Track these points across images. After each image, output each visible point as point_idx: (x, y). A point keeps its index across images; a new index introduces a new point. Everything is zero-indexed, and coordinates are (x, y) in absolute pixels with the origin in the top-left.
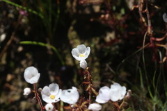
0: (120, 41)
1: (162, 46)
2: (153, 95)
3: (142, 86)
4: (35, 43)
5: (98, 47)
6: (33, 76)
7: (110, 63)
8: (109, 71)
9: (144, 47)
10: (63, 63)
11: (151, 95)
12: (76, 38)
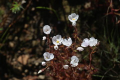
0: (94, 8)
1: (118, 14)
2: (111, 42)
3: (105, 36)
4: (44, 8)
5: (80, 11)
6: (48, 30)
7: (87, 21)
8: (86, 26)
9: (107, 14)
10: (59, 19)
11: (110, 42)
12: (67, 5)
